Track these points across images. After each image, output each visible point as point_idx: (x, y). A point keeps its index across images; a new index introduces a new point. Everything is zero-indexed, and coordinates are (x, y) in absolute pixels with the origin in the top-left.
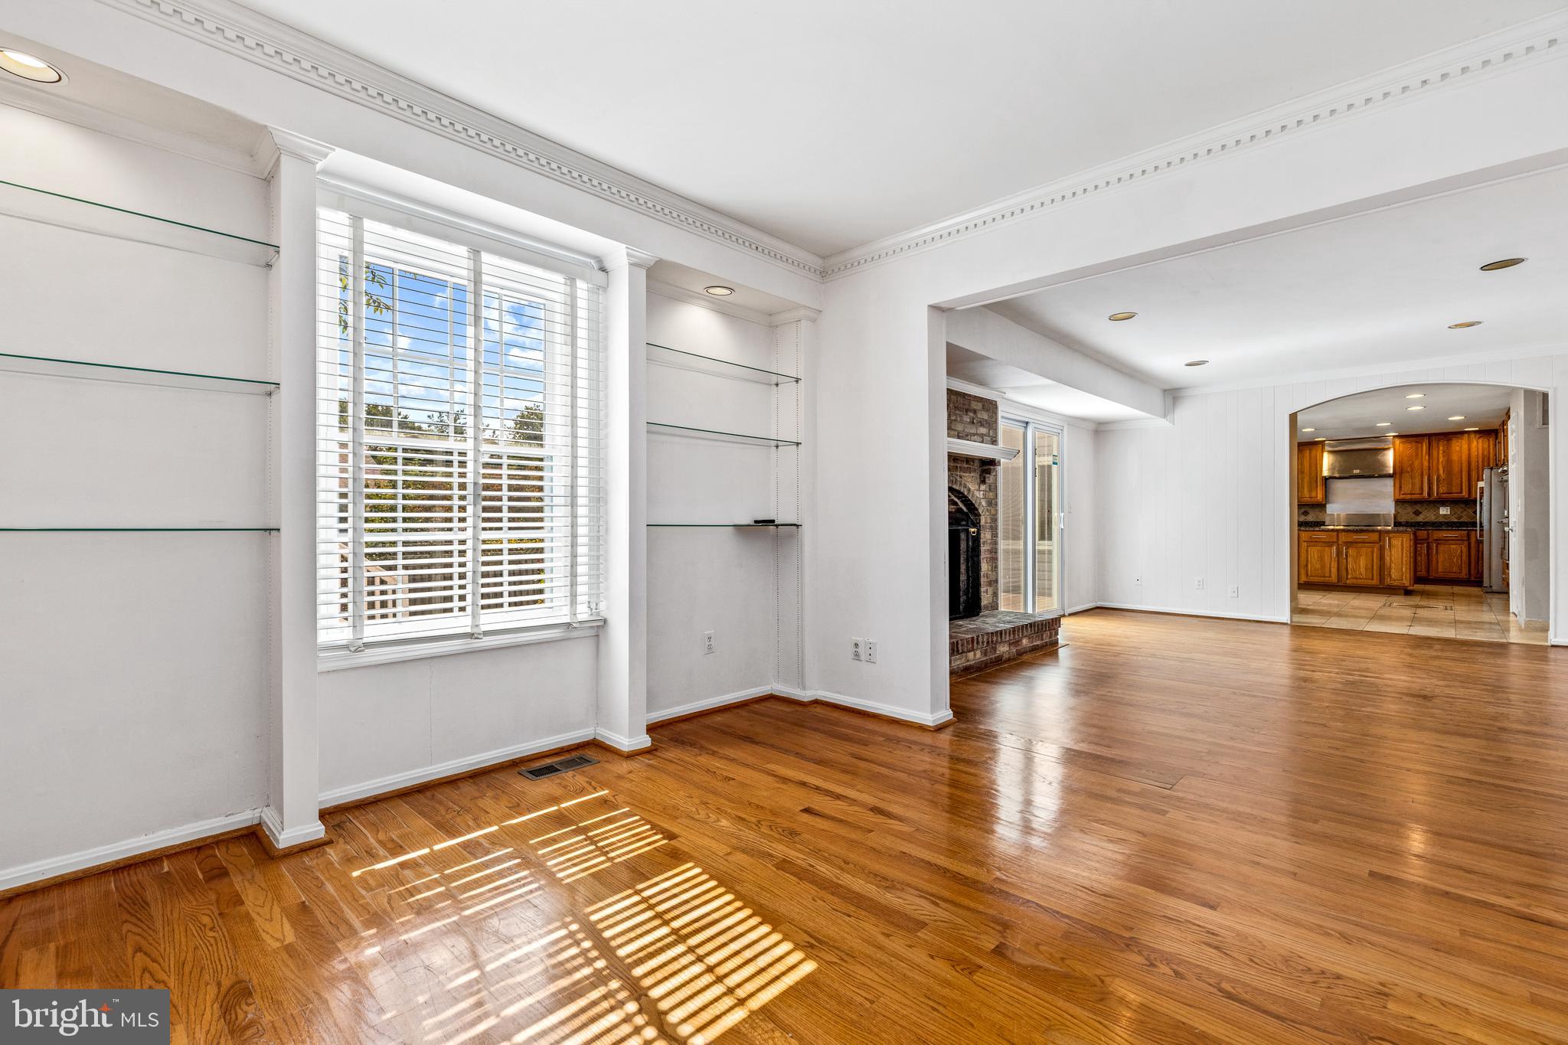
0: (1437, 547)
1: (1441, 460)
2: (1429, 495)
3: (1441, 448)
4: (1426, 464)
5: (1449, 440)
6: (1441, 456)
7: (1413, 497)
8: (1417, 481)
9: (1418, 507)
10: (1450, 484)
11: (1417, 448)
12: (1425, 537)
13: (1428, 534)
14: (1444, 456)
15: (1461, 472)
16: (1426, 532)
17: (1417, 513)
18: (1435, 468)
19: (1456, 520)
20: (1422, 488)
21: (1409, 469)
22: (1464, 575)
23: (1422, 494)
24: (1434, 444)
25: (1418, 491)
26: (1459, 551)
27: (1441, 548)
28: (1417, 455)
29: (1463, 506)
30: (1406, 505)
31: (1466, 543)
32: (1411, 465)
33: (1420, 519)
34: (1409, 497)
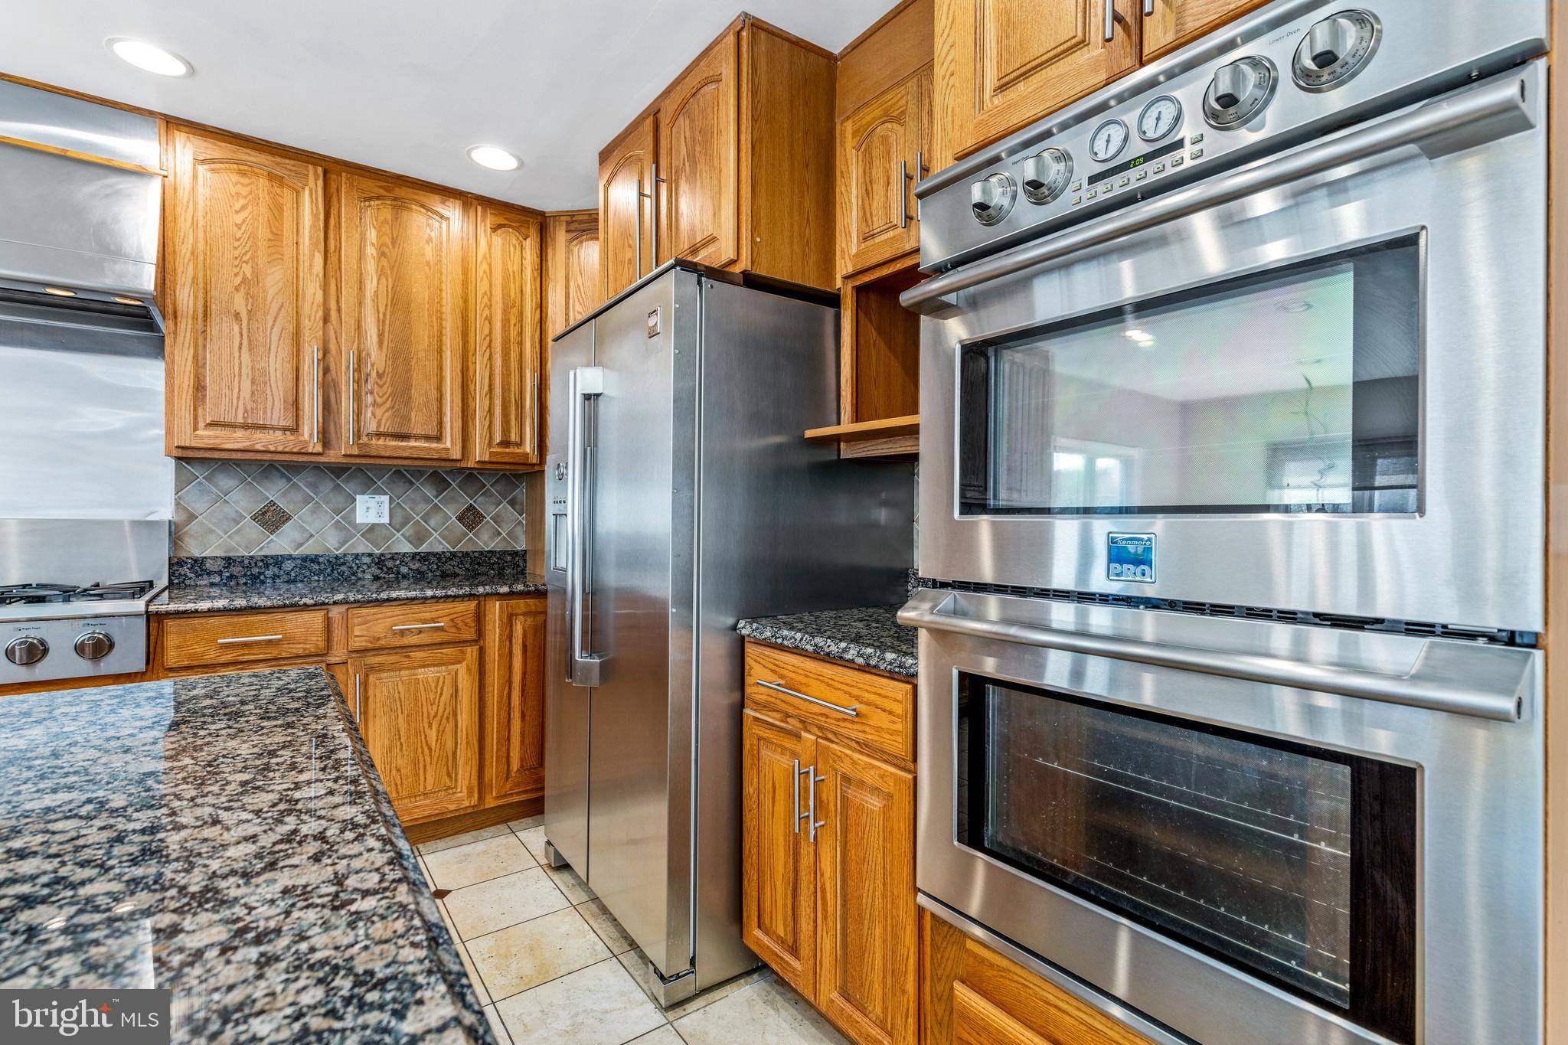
0: (365, 685)
1: (371, 286)
2: (325, 440)
3: (372, 235)
4: (313, 292)
5: (400, 206)
6: (371, 266)
7: (262, 441)
8: (277, 367)
9: (274, 491)
10: (402, 394)
11: (277, 210)
12: (316, 641)
13: (328, 624)
14: (381, 273)
15: (440, 351)
16: (316, 618)
17: (271, 519)
18: (349, 320)
19: (407, 548)
20: (296, 405)
21: (240, 304)
22: (462, 797)
23: (295, 429)
24: (347, 208)
25: (277, 415)
26: (448, 691)
27: (383, 687)
28: (276, 237)
29: (429, 492)
30: (226, 482)
31: (471, 652)
32: (250, 285)
33: (283, 543)
34: (238, 440)
